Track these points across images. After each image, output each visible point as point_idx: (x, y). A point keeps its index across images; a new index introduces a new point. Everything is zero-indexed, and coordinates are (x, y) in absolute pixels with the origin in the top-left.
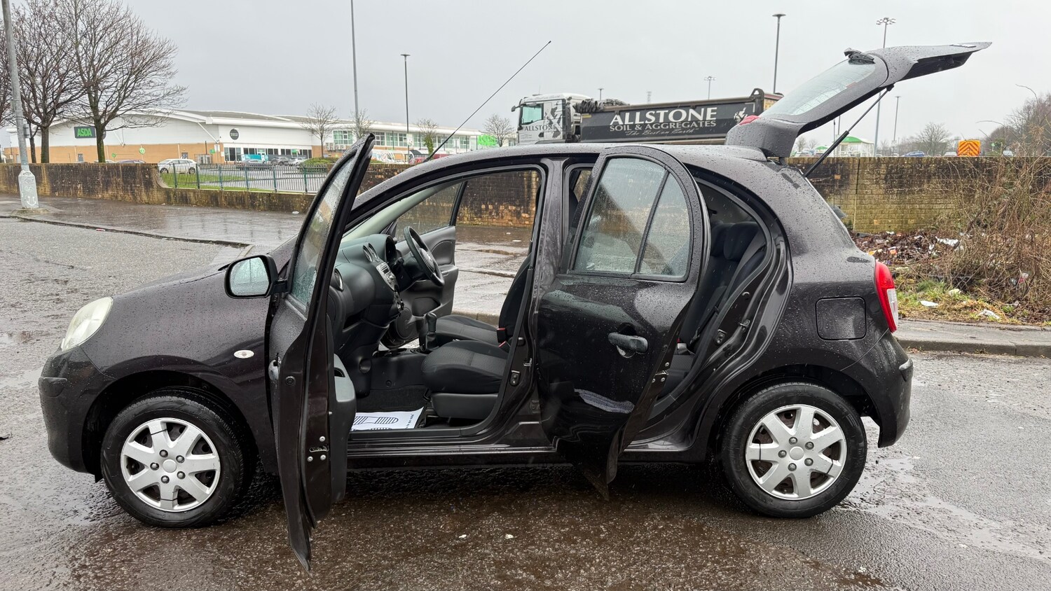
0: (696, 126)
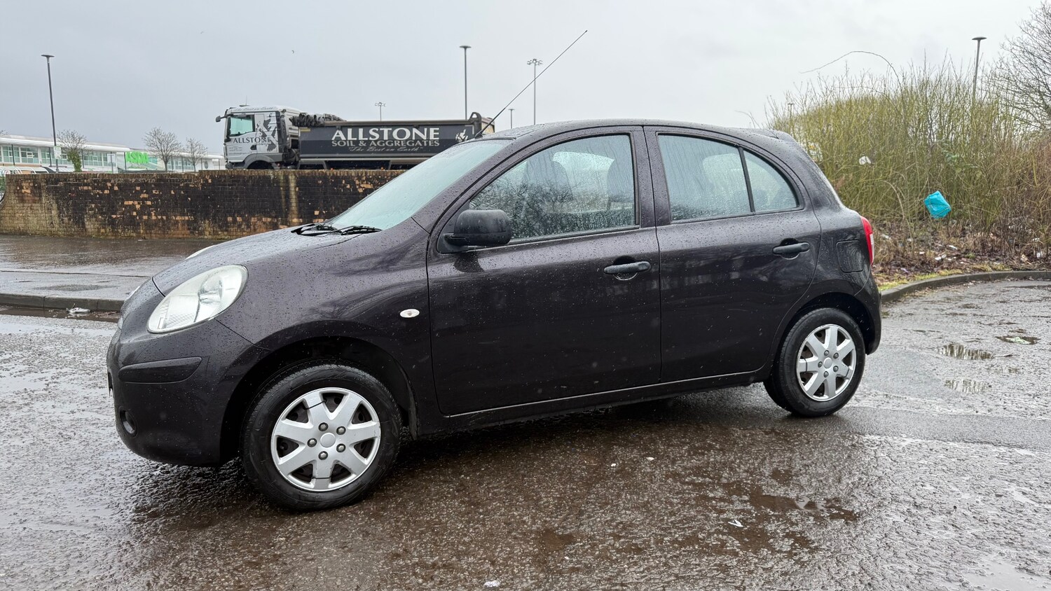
0: (421, 145)
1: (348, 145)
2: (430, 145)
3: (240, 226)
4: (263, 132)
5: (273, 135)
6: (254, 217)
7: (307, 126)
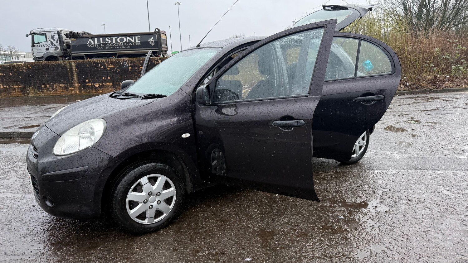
0: (132, 45)
1: (96, 46)
2: (136, 44)
3: (48, 89)
4: (51, 41)
5: (57, 43)
6: (55, 84)
7: (74, 38)
